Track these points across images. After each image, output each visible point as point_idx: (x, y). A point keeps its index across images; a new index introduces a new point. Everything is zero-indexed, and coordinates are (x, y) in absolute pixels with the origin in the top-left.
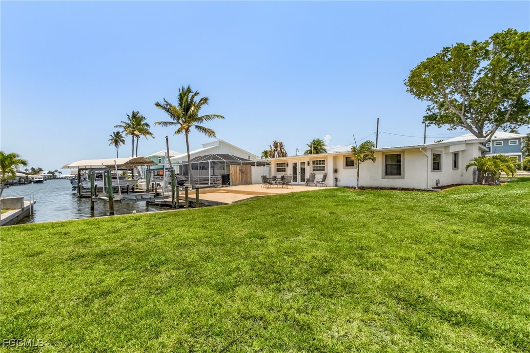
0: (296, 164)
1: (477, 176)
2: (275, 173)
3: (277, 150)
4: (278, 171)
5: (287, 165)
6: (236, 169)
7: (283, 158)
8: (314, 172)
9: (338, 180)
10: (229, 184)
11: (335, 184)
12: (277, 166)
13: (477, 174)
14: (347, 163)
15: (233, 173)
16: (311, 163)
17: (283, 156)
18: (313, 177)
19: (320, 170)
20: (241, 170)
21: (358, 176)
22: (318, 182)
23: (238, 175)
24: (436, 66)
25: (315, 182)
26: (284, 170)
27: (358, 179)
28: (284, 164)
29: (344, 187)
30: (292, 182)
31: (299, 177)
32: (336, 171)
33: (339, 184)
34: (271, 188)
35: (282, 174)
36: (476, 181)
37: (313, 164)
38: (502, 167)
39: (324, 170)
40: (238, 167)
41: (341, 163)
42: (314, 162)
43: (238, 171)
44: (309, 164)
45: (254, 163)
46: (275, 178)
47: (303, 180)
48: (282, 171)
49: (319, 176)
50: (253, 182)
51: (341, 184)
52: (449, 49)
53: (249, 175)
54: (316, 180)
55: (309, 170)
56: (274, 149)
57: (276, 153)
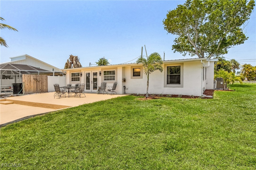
0: (89, 74)
1: (216, 84)
2: (70, 82)
3: (73, 63)
4: (72, 80)
5: (81, 75)
6: (30, 78)
7: (79, 68)
8: (106, 81)
9: (126, 88)
10: (22, 93)
11: (123, 91)
12: (72, 76)
13: (216, 83)
14: (134, 73)
15: (26, 83)
16: (103, 73)
17: (78, 67)
18: (104, 85)
19: (111, 79)
20: (36, 80)
21: (148, 85)
22: (109, 90)
23: (32, 84)
24: (183, 10)
25: (106, 90)
26: (78, 79)
27: (148, 88)
28: (78, 74)
29: (132, 95)
30: (86, 90)
31: (91, 85)
32: (124, 80)
33: (127, 91)
34: (63, 97)
35: (77, 82)
36: (216, 87)
37: (104, 75)
38: (237, 78)
39: (114, 79)
40: (32, 77)
41: (129, 73)
42: (105, 72)
43: (32, 80)
44: (100, 74)
45: (52, 73)
46: (69, 87)
47: (95, 87)
48: (77, 80)
49: (110, 85)
50: (48, 91)
51: (129, 91)
52: (190, 2)
53: (44, 84)
54: (107, 88)
55: (100, 80)
56: (70, 61)
57: (72, 65)
